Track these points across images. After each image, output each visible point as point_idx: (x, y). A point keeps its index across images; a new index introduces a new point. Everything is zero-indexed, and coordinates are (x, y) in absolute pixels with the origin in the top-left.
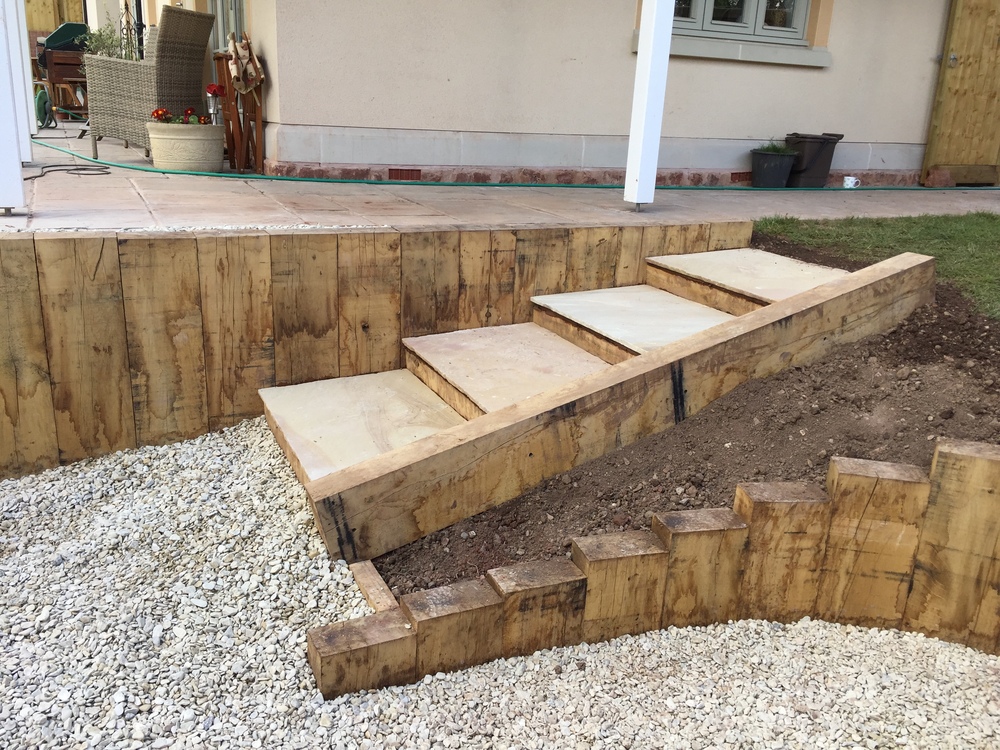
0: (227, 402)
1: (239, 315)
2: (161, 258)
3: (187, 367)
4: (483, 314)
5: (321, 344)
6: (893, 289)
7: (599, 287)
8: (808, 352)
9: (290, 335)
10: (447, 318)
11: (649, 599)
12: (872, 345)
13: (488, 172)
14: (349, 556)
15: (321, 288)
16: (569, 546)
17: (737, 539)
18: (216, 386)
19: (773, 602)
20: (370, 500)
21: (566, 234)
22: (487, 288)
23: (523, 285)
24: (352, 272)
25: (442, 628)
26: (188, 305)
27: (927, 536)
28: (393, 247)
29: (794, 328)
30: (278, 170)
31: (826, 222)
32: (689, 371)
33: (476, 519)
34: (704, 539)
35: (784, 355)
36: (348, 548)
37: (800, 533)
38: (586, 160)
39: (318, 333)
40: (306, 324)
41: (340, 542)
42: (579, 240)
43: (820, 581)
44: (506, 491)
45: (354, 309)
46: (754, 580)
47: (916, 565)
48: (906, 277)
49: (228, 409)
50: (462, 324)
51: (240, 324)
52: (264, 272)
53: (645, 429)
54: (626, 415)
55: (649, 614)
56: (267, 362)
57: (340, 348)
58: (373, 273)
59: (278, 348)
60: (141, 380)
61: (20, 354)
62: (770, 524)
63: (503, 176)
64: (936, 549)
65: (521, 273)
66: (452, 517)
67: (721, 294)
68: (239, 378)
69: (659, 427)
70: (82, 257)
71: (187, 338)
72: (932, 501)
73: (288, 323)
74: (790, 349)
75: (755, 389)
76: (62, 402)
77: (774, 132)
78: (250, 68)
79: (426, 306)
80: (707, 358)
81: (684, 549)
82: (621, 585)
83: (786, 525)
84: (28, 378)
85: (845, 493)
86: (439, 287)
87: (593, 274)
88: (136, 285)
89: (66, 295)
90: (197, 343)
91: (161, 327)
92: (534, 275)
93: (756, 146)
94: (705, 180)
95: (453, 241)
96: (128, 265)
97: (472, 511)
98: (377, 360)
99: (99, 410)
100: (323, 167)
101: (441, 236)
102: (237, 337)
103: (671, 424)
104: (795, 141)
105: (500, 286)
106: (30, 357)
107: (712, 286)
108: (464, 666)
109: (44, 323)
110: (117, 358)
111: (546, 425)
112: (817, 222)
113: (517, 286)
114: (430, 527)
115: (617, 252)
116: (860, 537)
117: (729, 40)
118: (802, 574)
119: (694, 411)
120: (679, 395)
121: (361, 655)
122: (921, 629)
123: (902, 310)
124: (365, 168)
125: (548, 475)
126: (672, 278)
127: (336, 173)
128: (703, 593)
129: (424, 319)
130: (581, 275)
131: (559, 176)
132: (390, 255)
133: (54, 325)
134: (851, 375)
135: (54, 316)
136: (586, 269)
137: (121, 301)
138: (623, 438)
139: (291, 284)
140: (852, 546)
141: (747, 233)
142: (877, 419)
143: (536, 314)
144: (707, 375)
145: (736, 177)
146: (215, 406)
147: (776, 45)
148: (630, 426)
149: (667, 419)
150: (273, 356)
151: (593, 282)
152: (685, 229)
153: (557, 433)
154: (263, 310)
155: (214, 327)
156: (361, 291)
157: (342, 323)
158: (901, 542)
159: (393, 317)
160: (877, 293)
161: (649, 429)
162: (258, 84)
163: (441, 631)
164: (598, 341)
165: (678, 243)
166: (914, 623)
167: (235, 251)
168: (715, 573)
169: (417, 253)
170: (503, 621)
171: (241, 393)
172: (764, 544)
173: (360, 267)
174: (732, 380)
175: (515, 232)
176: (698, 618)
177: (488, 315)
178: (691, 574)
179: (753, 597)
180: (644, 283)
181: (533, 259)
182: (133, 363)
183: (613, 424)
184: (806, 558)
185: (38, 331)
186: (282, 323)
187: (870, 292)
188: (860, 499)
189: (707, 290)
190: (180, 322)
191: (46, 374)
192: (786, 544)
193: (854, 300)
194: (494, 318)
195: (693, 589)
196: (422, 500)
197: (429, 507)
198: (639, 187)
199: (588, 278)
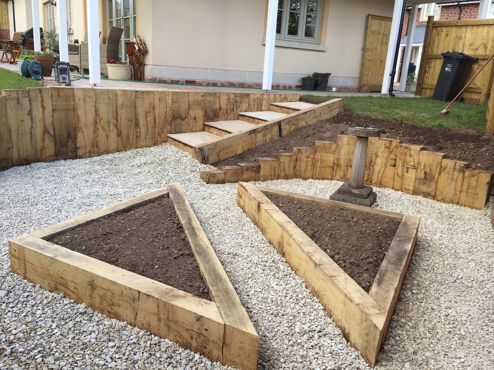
0: (159, 137)
1: (163, 113)
2: (146, 96)
3: (150, 127)
4: (226, 117)
5: (184, 123)
6: (332, 107)
7: (257, 111)
8: (312, 122)
9: (175, 120)
10: (216, 117)
11: (274, 172)
12: (327, 121)
13: (217, 82)
14: (204, 163)
15: (184, 107)
16: (256, 160)
17: (294, 158)
18: (157, 133)
19: (302, 174)
20: (209, 149)
21: (248, 95)
22: (227, 109)
23: (237, 109)
24: (192, 103)
25: (230, 171)
26: (151, 109)
27: (336, 156)
28: (202, 96)
29: (308, 115)
30: (151, 80)
31: (322, 97)
32: (283, 124)
33: (233, 157)
34: (287, 157)
35: (306, 122)
36: (204, 161)
37: (308, 157)
38: (248, 80)
39: (183, 119)
40: (180, 117)
41: (202, 159)
42: (252, 97)
43: (313, 169)
44: (239, 151)
45: (192, 113)
46: (298, 169)
47: (334, 164)
48: (336, 104)
49: (159, 140)
50: (220, 119)
51: (163, 116)
52: (170, 102)
53: (272, 138)
54: (268, 134)
55: (274, 176)
56: (170, 127)
57: (188, 124)
58: (197, 103)
59: (172, 123)
60: (138, 130)
61: (111, 120)
62: (301, 154)
63: (222, 84)
64: (338, 159)
65: (236, 106)
66: (227, 156)
67: (291, 110)
68: (162, 130)
69: (276, 138)
70: (127, 95)
71: (150, 118)
72: (336, 148)
73: (175, 116)
74: (307, 120)
75: (298, 130)
76: (119, 134)
77: (309, 72)
78: (141, 47)
79: (211, 113)
80: (287, 121)
81: (282, 159)
82: (268, 167)
83: (305, 155)
84: (112, 127)
85: (318, 147)
86: (214, 108)
87: (256, 107)
88: (139, 103)
89: (122, 105)
90: (153, 120)
91: (144, 115)
92: (239, 106)
93: (303, 76)
94: (287, 88)
95: (218, 96)
96: (137, 98)
97: (232, 156)
98: (198, 128)
99: (128, 137)
100: (165, 79)
101: (215, 94)
102: (162, 119)
103: (279, 137)
104: (316, 75)
105: (230, 109)
106: (113, 121)
107: (288, 108)
108: (234, 182)
109: (117, 112)
110: (133, 123)
111: (249, 135)
112: (319, 97)
113: (235, 109)
114: (222, 158)
115: (262, 101)
116: (322, 158)
117: (293, 41)
118: (309, 168)
119: (284, 135)
120: (280, 130)
121: (213, 175)
122: (336, 179)
123: (335, 112)
124: (178, 80)
125: (249, 148)
126: (278, 108)
127: (169, 81)
128: (287, 171)
129: (210, 117)
130: (252, 107)
131: (240, 84)
132: (202, 98)
133: (119, 113)
134: (322, 127)
135: (119, 110)
136: (254, 105)
137: (135, 107)
138: (267, 140)
139: (176, 105)
140: (320, 160)
141: (299, 97)
142: (328, 135)
143: (240, 117)
144: (287, 125)
145: (297, 87)
146: (156, 138)
147: (308, 43)
148: (269, 137)
149: (277, 136)
150: (171, 125)
151: (256, 109)
152: (281, 95)
153: (251, 137)
154: (169, 113)
155: (157, 116)
156: (194, 108)
157: (189, 117)
158: (330, 158)
159: (202, 116)
160: (328, 107)
161: (273, 138)
162: (144, 52)
163: (229, 173)
164: (259, 121)
165: (279, 99)
166: (334, 178)
167: (163, 95)
168: (289, 166)
169: (209, 98)
170: (242, 173)
171: (163, 135)
172: (300, 159)
173: (194, 102)
174: (293, 127)
175: (234, 94)
176: (285, 178)
177: (227, 117)
178: (284, 166)
179: (298, 173)
180: (270, 110)
181: (239, 102)
182: (137, 125)
183: (265, 136)
184: (310, 163)
185: (115, 114)
186: (174, 116)
187: (327, 107)
188: (321, 149)
189: (287, 110)
190: (149, 114)
191: (116, 126)
192: (305, 160)
193: (323, 108)
194: (229, 118)
195: (284, 170)
196: (220, 151)
197: (222, 153)
198: (267, 85)
199: (254, 108)
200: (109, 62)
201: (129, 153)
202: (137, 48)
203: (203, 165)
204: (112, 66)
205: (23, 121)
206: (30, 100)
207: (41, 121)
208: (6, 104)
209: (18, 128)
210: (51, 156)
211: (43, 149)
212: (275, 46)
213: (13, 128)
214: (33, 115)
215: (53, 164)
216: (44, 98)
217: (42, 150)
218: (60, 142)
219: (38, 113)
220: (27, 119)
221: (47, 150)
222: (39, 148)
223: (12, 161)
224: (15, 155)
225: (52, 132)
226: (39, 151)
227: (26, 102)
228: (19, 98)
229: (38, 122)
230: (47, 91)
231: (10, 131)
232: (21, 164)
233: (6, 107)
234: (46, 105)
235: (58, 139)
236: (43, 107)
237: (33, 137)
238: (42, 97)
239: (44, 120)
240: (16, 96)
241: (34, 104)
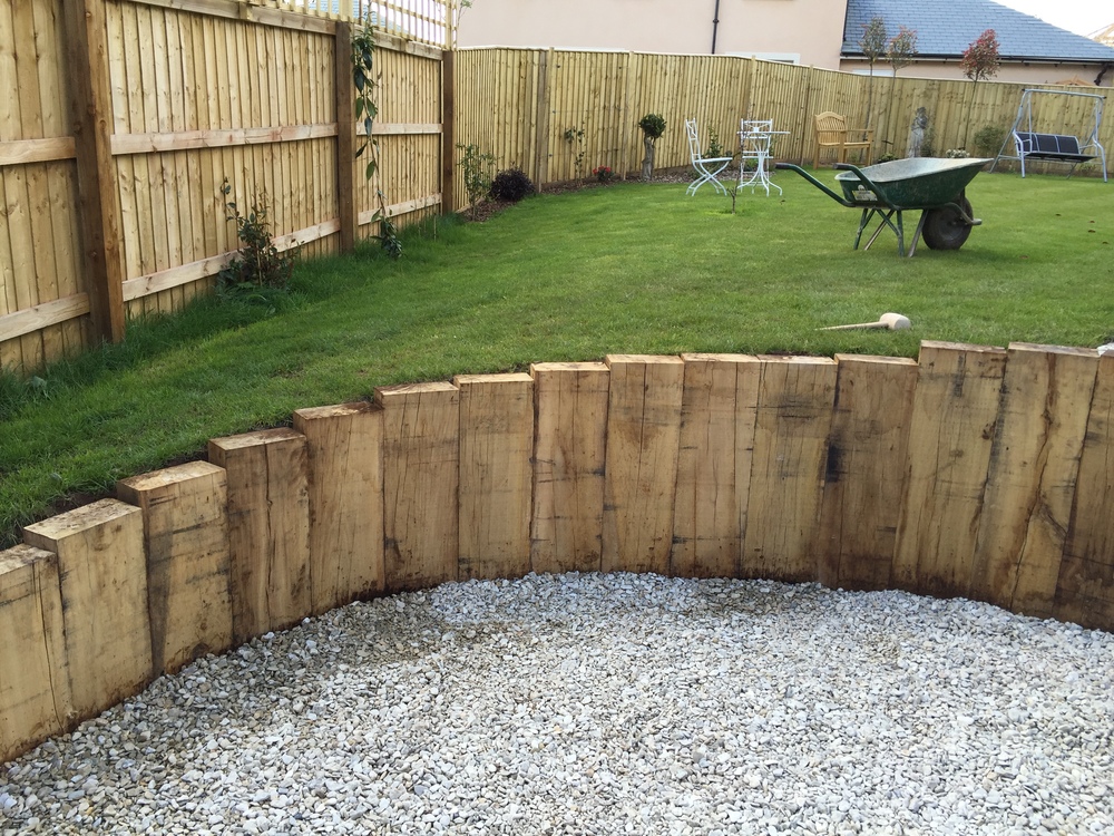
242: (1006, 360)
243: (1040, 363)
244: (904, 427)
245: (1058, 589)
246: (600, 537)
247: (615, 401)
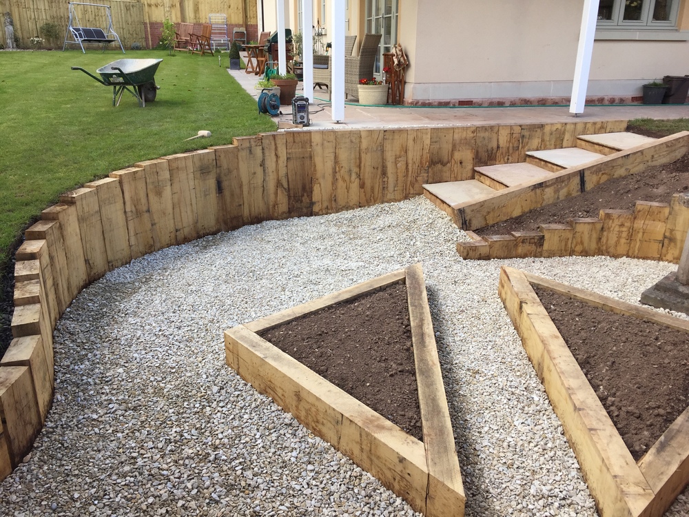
0: (411, 188)
1: (419, 158)
2: (396, 137)
3: (401, 175)
4: (506, 158)
5: (445, 169)
6: (675, 145)
7: (555, 148)
8: (638, 168)
9: (434, 165)
10: (492, 160)
11: (566, 245)
12: (664, 167)
13: (504, 101)
14: (465, 229)
15: (446, 147)
16: (538, 228)
17: (599, 226)
18: (409, 183)
19: (612, 250)
20: (473, 211)
21: (542, 126)
22: (508, 148)
23: (523, 147)
24: (458, 142)
25: (498, 244)
26: (403, 153)
27: (669, 226)
28: (473, 132)
29: (631, 159)
30: (412, 103)
31: (668, 121)
32: (587, 174)
33: (506, 221)
34: (586, 226)
35: (626, 169)
36: (465, 226)
37: (622, 225)
38: (553, 93)
39: (444, 164)
40: (440, 161)
41: (463, 224)
42: (547, 129)
43: (630, 243)
44: (517, 213)
45: (457, 156)
46: (605, 242)
47: (665, 237)
48: (681, 140)
49: (412, 192)
50: (497, 162)
51: (418, 160)
52: (428, 142)
53: (569, 194)
54: (562, 188)
55: (566, 250)
56: (426, 175)
57: (451, 171)
58: (466, 142)
59: (430, 170)
60: (386, 179)
61: (352, 169)
62: (611, 221)
63: (511, 102)
64: (672, 231)
65: (522, 142)
66: (498, 220)
67: (606, 149)
68: (416, 180)
69: (575, 194)
70: (373, 136)
71: (401, 165)
72: (670, 213)
73: (434, 160)
74: (629, 167)
75: (613, 181)
76: (362, 186)
77: (656, 75)
78: (402, 60)
79: (484, 155)
80: (594, 169)
81: (579, 228)
82: (556, 238)
83: (617, 222)
84: (354, 176)
85: (639, 211)
86: (489, 148)
87: (553, 143)
88: (388, 146)
89: (367, 149)
90: (404, 167)
91: (394, 160)
92: (527, 143)
93: (646, 82)
94: (617, 101)
95: (496, 130)
96: (386, 139)
97: (505, 219)
98: (464, 175)
99: (372, 189)
100: (430, 101)
101: (492, 127)
102: (417, 165)
103: (579, 193)
104: (668, 79)
105: (513, 147)
106: (355, 170)
107: (603, 146)
108: (504, 258)
109: (360, 159)
110: (379, 171)
111: (532, 190)
112: (663, 121)
113: (520, 147)
114: (491, 222)
115: (564, 133)
116: (645, 227)
118: (623, 241)
119: (588, 189)
120: (583, 182)
121: (474, 248)
122: (667, 260)
123: (679, 154)
124: (448, 101)
125: (532, 208)
126: (587, 144)
127: (436, 104)
128: (586, 244)
129: (483, 160)
130: (548, 143)
131: (539, 101)
132: (472, 135)
133: (363, 159)
134: (653, 177)
135: (363, 155)
136: (550, 141)
137: (383, 151)
138: (560, 197)
139: (436, 146)
140: (641, 231)
141: (625, 125)
142: (660, 190)
143: (527, 159)
144: (594, 176)
145: (634, 99)
146: (408, 190)
147: (661, 30)
148: (563, 193)
149: (578, 191)
150: (428, 173)
151: (553, 146)
152: (595, 124)
153: (536, 194)
154: (426, 156)
155: (410, 162)
156: (460, 149)
157: (453, 161)
158: (659, 229)
159: (472, 159)
160: (667, 146)
161: (571, 194)
162: (405, 66)
163: (497, 245)
164: (553, 166)
165: (592, 130)
166: (664, 258)
167: (419, 134)
168: (590, 238)
169: (482, 134)
170: (516, 246)
171: (417, 186)
172: (609, 228)
173: (461, 140)
174: (604, 178)
175: (520, 126)
176: (583, 254)
177: (508, 159)
178: (581, 237)
179: (604, 248)
180: (576, 147)
181: (528, 137)
182: (384, 173)
183: (557, 191)
184: (624, 235)
185: (358, 161)
186: (432, 161)
187: (665, 146)
188: (644, 213)
189: (601, 148)
190: (400, 159)
191: (359, 176)
192: (617, 229)
193: (657, 149)
194: (510, 161)
195: (582, 243)
196: (489, 213)
197: (491, 215)
198: (577, 106)
199: (551, 145)
200: (361, 83)
201: (372, 210)
202: (396, 62)
203: (463, 232)
204: (364, 88)
205: (255, 173)
206: (263, 149)
207: (275, 172)
208: (237, 156)
209: (249, 182)
210: (283, 213)
211: (275, 204)
212: (595, 40)
213: (245, 181)
214: (266, 166)
215: (285, 222)
216: (278, 145)
217: (274, 206)
218: (294, 197)
219: (271, 164)
220: (259, 170)
221: (280, 205)
222: (271, 203)
223: (243, 219)
224: (246, 213)
225: (285, 185)
226: (271, 207)
227: (258, 151)
228: (251, 147)
229: (271, 174)
230: (282, 137)
231: (241, 186)
232: (252, 223)
233: (238, 159)
234: (279, 154)
235: (292, 192)
236: (277, 156)
237: (265, 192)
238: (275, 144)
239: (277, 170)
240: (248, 145)
241: (267, 153)
242: (262, 139)
243: (271, 138)
244: (238, 169)
245: (289, 208)
246: (152, 237)
247: (148, 181)
